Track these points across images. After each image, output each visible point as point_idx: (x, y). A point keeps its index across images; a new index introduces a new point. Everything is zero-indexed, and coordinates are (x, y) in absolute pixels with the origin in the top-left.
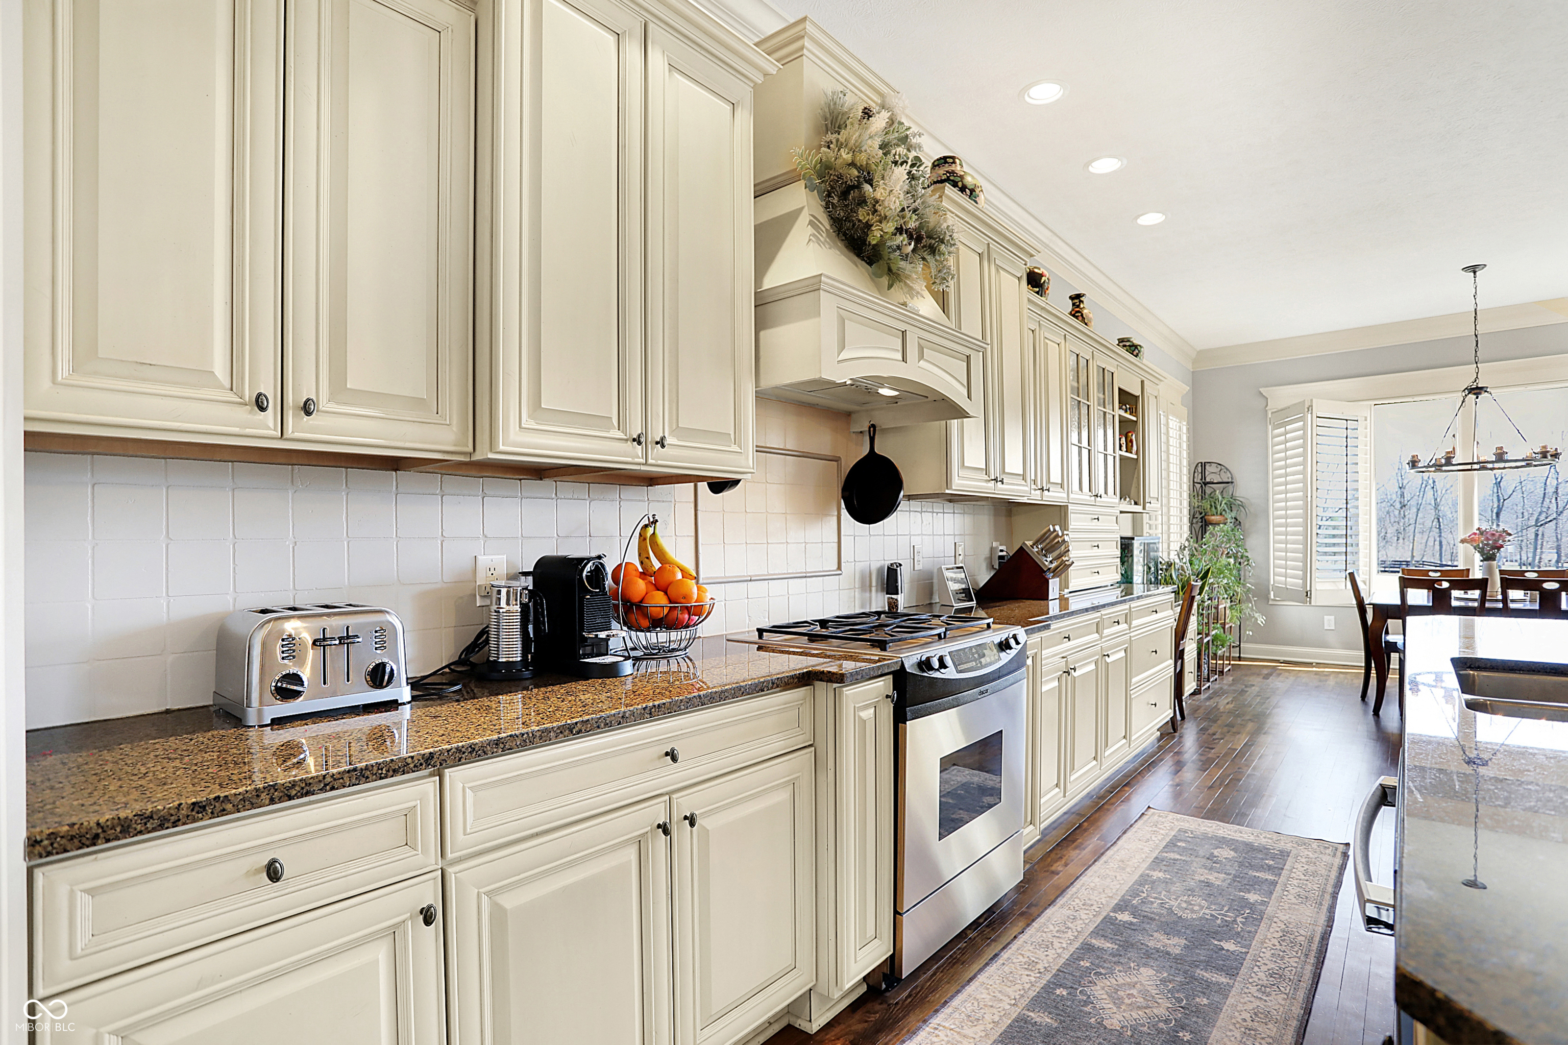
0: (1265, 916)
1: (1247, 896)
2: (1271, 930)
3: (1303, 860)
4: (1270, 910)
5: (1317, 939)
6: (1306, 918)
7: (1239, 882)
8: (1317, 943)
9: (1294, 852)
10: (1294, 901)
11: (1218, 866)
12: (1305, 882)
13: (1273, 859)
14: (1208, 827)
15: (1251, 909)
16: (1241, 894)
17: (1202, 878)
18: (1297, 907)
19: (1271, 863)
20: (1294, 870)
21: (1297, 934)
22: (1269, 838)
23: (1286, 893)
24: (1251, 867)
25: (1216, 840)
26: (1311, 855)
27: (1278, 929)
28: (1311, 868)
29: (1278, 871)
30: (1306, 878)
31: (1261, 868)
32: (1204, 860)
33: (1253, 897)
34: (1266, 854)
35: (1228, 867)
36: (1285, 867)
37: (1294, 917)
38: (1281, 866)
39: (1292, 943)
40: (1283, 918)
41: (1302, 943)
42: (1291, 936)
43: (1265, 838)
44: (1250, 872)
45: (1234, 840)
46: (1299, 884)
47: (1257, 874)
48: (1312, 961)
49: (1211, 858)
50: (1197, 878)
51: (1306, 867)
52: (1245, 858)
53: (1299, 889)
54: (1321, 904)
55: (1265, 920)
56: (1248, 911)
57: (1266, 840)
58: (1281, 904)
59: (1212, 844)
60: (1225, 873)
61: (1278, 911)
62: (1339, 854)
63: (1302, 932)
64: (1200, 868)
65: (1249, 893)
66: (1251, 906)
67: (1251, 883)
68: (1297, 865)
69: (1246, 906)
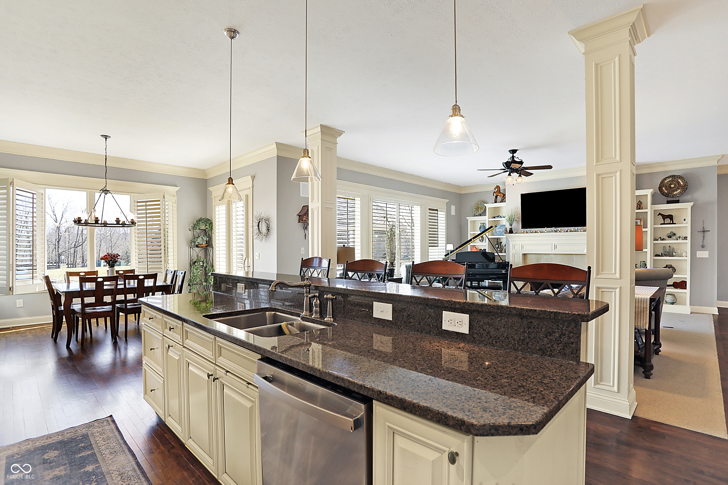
0: (105, 474)
1: (86, 469)
2: (114, 478)
3: (97, 434)
4: (104, 469)
5: (136, 468)
6: (124, 461)
7: (74, 465)
8: (138, 470)
9: (89, 433)
10: (111, 457)
11: (54, 463)
12: (108, 445)
13: (82, 442)
14: (26, 445)
15: (94, 475)
16: (82, 470)
17: (51, 476)
18: (115, 459)
19: (83, 445)
20: (98, 442)
21: (127, 472)
22: (70, 433)
23: (104, 456)
24: (74, 453)
25: (39, 450)
26: (99, 430)
27: (117, 476)
28: (105, 436)
29: (90, 447)
30: (107, 442)
31: (80, 450)
32: (42, 466)
33: (90, 468)
34: (76, 442)
35: (61, 461)
36: (92, 443)
37: (118, 465)
38: (89, 444)
39: (128, 477)
40: (114, 468)
41: (132, 474)
42: (125, 475)
43: (67, 433)
44: (76, 456)
45: (50, 444)
46: (106, 447)
47: (81, 455)
48: (144, 480)
49: (45, 462)
50: (47, 478)
51: (102, 437)
52: (66, 450)
53: (108, 450)
54: (124, 451)
55: (107, 476)
56: (94, 477)
57: (69, 434)
58: (107, 462)
59: (38, 454)
60: (63, 465)
61: (109, 467)
62: (111, 423)
63: (128, 469)
64: (44, 472)
65: (86, 467)
66: (93, 473)
67: (82, 462)
68: (97, 439)
69: (90, 475)
